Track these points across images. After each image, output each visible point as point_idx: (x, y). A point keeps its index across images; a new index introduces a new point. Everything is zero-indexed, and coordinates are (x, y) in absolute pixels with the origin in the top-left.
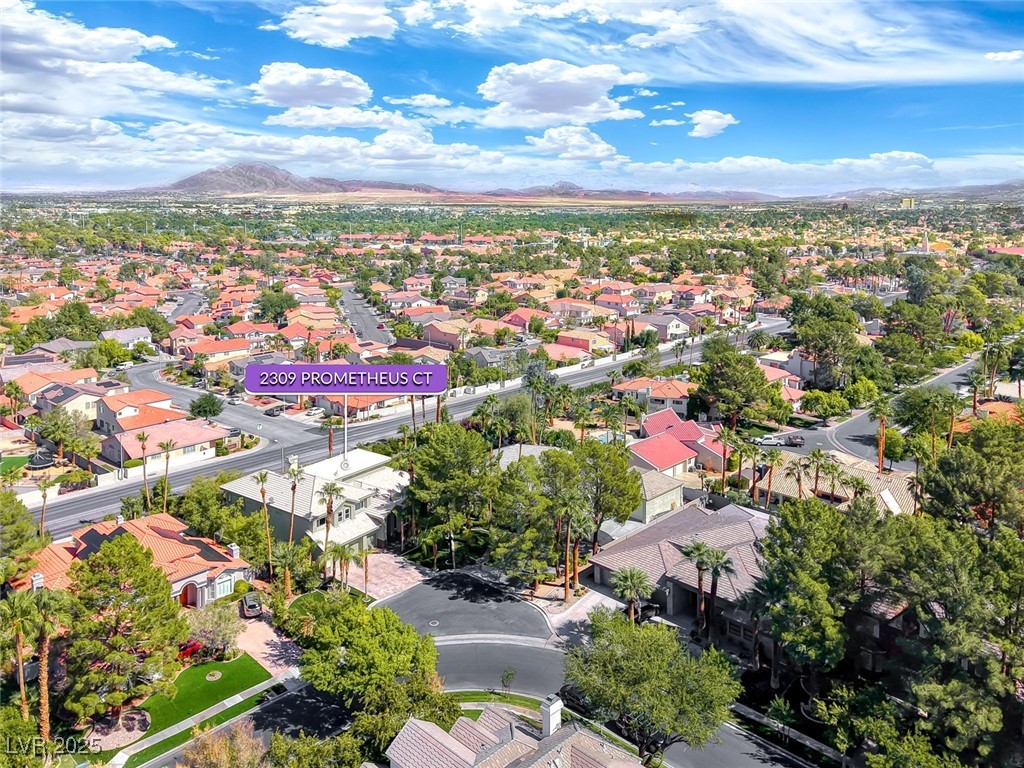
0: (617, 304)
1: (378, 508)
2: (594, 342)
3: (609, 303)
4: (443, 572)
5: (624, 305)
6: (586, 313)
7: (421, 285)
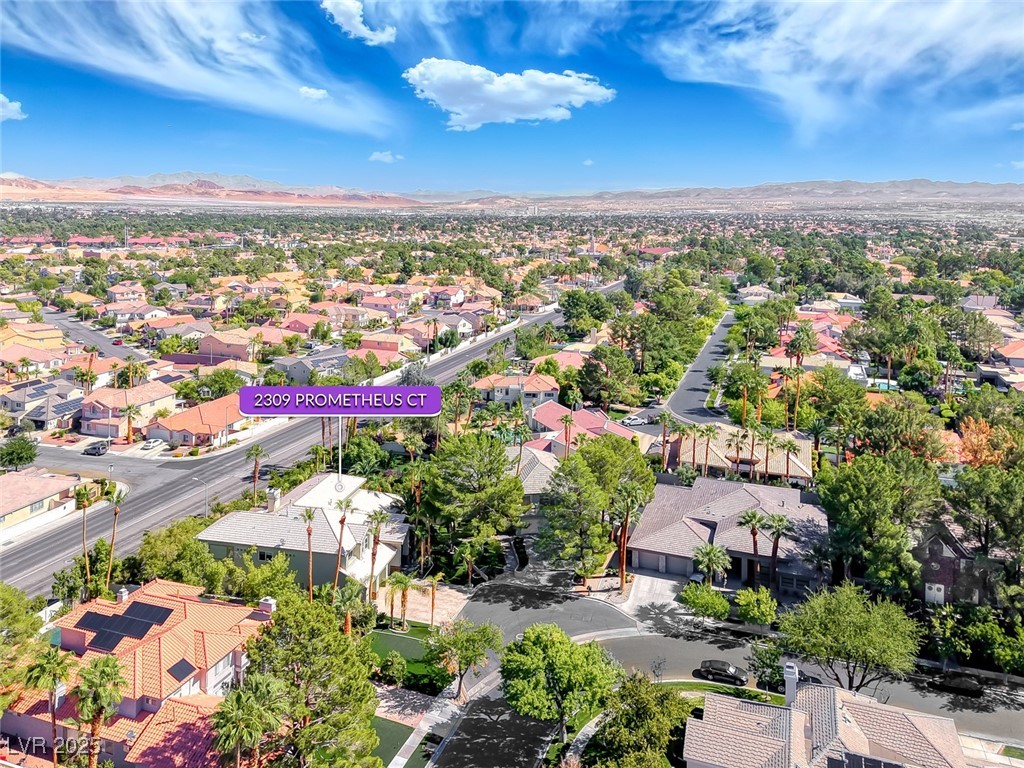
0: (385, 306)
1: (390, 532)
2: (402, 344)
3: (376, 305)
4: (479, 586)
5: (393, 307)
6: (363, 316)
7: (133, 293)
